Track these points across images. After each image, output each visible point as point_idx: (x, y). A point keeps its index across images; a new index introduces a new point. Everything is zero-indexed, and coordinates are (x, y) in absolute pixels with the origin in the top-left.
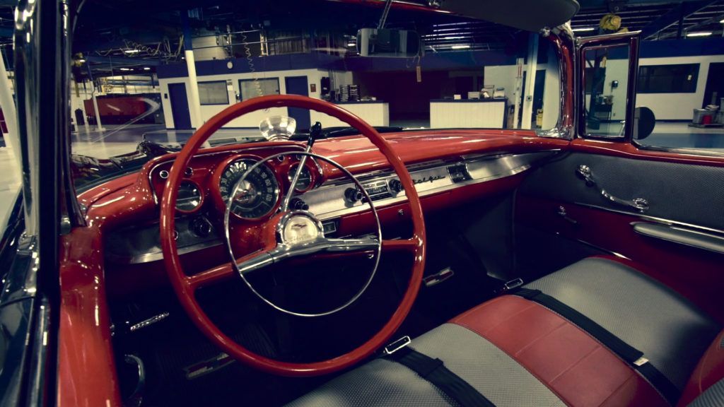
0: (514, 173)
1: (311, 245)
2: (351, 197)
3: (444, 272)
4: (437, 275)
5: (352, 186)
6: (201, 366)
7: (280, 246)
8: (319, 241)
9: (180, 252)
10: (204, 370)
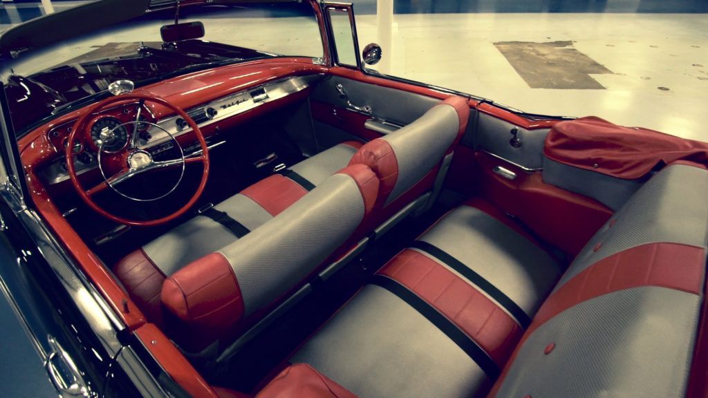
0: (299, 90)
1: (147, 167)
2: (180, 124)
3: (270, 157)
4: (264, 159)
5: (179, 117)
6: (105, 237)
7: (131, 170)
8: (152, 164)
9: (78, 173)
10: (106, 239)
